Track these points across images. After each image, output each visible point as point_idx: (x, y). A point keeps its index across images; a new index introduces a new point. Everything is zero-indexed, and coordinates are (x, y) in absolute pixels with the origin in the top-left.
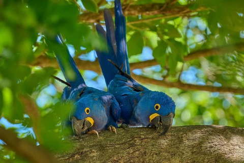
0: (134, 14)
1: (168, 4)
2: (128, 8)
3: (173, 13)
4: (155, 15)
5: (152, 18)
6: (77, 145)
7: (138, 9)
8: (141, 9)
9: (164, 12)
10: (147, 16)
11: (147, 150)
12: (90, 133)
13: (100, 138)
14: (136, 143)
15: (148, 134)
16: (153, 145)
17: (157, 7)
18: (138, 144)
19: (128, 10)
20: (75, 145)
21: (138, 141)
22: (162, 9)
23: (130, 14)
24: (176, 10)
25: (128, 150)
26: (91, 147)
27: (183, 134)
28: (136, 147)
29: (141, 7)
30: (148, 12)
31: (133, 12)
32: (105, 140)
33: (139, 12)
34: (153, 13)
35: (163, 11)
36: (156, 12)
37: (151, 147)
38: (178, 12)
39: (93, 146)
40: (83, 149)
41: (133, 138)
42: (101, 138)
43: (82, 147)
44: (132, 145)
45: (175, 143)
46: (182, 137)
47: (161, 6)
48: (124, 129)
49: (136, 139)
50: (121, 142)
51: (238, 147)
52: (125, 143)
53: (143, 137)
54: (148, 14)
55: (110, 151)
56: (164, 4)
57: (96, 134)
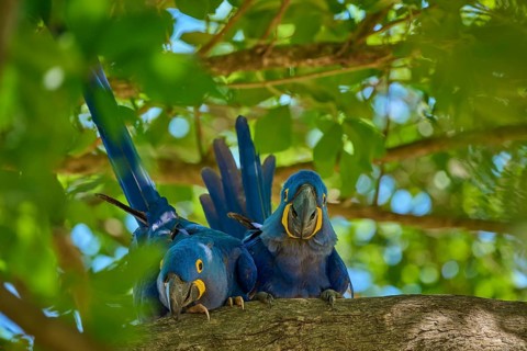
0: (283, 65)
1: (351, 43)
2: (269, 52)
3: (362, 61)
4: (326, 65)
5: (320, 72)
6: (165, 336)
7: (290, 54)
8: (295, 54)
9: (344, 61)
10: (310, 69)
11: (310, 347)
12: (192, 310)
13: (212, 322)
14: (287, 333)
15: (311, 313)
16: (322, 337)
17: (330, 49)
18: (292, 333)
19: (270, 57)
20: (160, 336)
21: (291, 329)
22: (339, 54)
23: (274, 65)
24: (369, 55)
25: (271, 346)
26: (193, 340)
27: (384, 313)
28: (287, 340)
29: (295, 50)
30: (310, 61)
31: (279, 60)
32: (223, 325)
33: (292, 60)
34: (321, 63)
35: (342, 56)
36: (327, 60)
37: (317, 341)
38: (374, 59)
39: (197, 338)
40: (177, 344)
41: (280, 320)
42: (215, 321)
43: (176, 340)
44: (279, 337)
45: (368, 332)
46: (383, 320)
47: (337, 47)
48: (263, 302)
49: (286, 323)
50: (255, 331)
51: (499, 340)
52: (264, 332)
53: (301, 318)
54: (312, 65)
55: (234, 347)
56: (343, 44)
57: (205, 313)
